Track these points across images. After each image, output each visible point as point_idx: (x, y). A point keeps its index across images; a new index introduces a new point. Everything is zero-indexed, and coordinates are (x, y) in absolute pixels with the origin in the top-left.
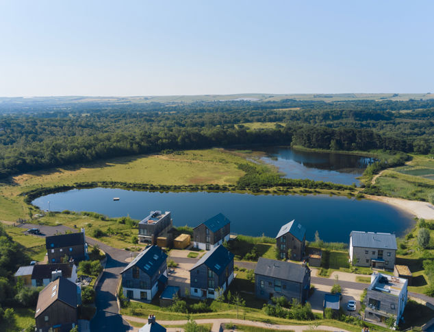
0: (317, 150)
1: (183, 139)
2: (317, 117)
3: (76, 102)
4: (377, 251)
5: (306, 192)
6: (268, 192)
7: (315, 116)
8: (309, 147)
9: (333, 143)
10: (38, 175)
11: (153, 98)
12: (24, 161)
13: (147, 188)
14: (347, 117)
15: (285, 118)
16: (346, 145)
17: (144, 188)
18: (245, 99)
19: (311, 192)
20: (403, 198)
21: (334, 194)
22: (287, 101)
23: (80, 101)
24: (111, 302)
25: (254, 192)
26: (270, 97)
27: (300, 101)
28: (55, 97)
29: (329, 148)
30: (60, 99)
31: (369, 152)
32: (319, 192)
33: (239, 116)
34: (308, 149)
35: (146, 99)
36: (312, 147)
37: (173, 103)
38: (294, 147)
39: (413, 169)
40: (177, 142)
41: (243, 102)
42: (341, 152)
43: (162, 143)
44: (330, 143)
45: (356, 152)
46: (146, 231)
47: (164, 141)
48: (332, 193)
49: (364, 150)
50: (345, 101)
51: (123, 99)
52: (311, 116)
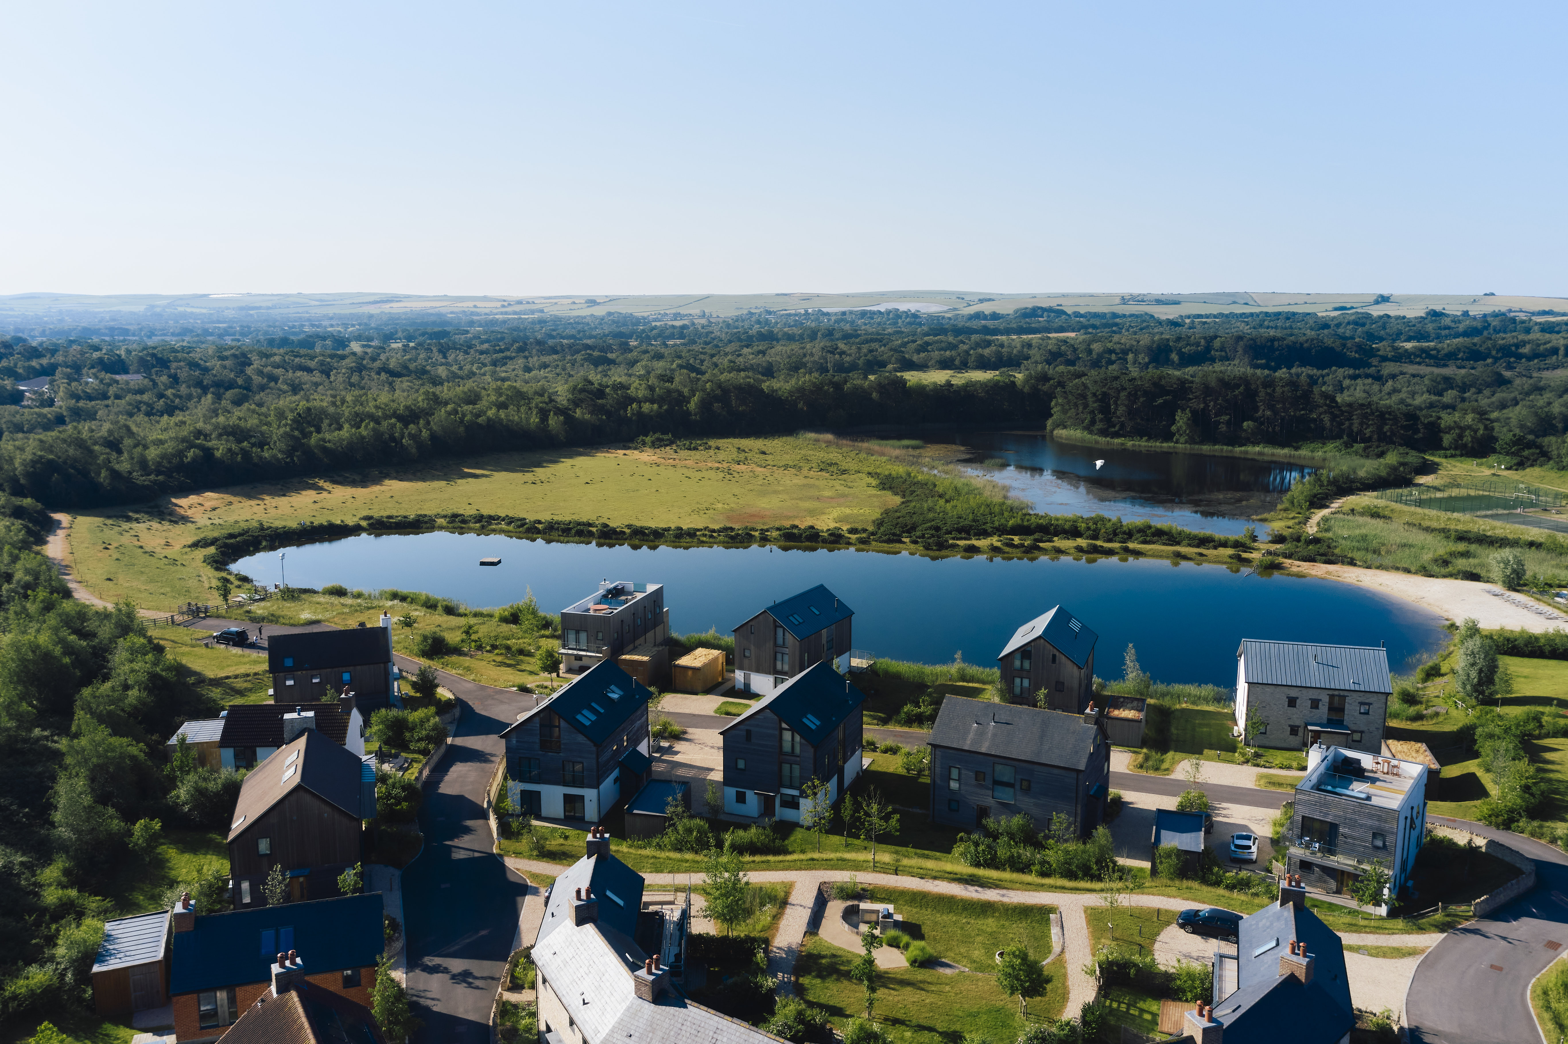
0: (1130, 444)
1: (705, 405)
2: (1130, 357)
3: (374, 310)
4: (1325, 699)
5: (1096, 550)
6: (973, 550)
7: (1125, 352)
8: (1103, 433)
9: (1181, 420)
10: (250, 497)
11: (612, 300)
12: (208, 453)
13: (591, 534)
14: (1227, 358)
15: (1027, 358)
16: (1223, 428)
17: (580, 533)
18: (903, 307)
19: (1110, 552)
20: (1407, 571)
21: (1185, 558)
22: (1035, 312)
23: (386, 308)
24: (469, 823)
25: (927, 547)
26: (981, 301)
27: (1077, 314)
28: (310, 297)
29: (1168, 436)
30: (323, 300)
31: (1297, 448)
32: (1137, 553)
33: (882, 351)
34: (1102, 440)
35: (592, 302)
36: (1116, 435)
37: (676, 316)
38: (1061, 433)
39: (1439, 495)
40: (688, 413)
41: (897, 315)
42: (1206, 448)
43: (640, 414)
44: (1173, 422)
45: (1253, 450)
46: (583, 636)
47: (646, 407)
48: (1179, 556)
49: (1283, 446)
50: (1221, 315)
51: (520, 302)
52: (1111, 351)
